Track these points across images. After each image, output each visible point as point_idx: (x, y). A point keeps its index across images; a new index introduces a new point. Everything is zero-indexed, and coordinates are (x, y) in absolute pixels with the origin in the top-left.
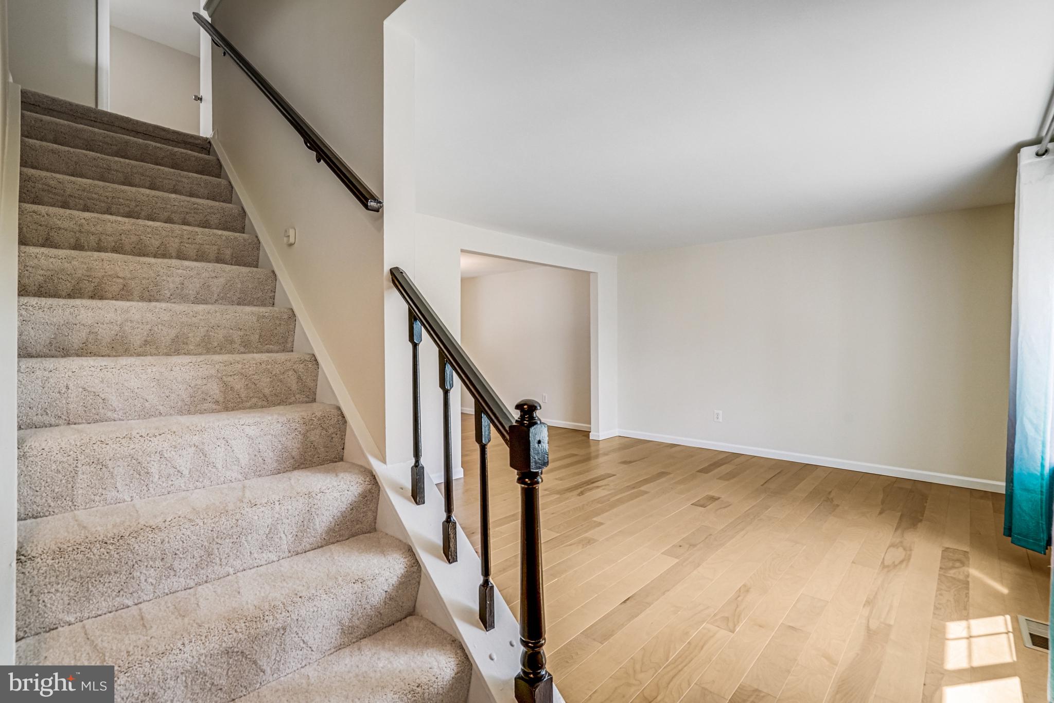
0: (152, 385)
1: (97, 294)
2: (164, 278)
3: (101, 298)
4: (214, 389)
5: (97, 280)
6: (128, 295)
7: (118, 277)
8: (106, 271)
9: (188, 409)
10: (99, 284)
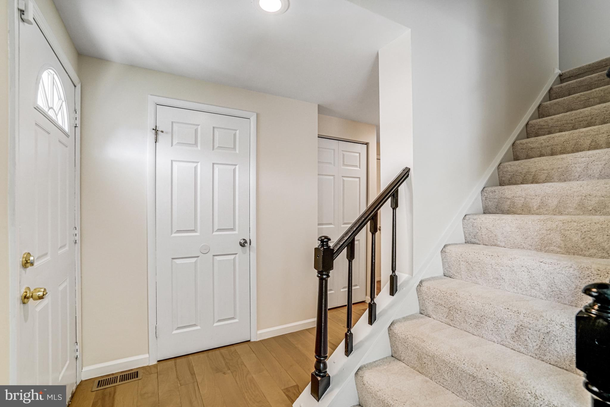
0: (517, 231)
1: (534, 181)
2: (573, 165)
3: (537, 183)
4: (557, 239)
5: (533, 173)
6: (551, 179)
7: (544, 170)
8: (537, 167)
9: (540, 248)
10: (534, 176)
